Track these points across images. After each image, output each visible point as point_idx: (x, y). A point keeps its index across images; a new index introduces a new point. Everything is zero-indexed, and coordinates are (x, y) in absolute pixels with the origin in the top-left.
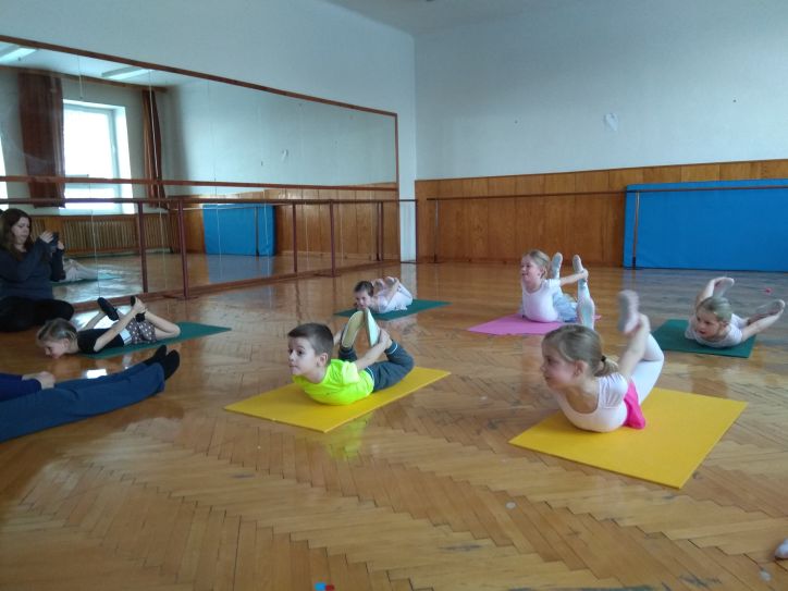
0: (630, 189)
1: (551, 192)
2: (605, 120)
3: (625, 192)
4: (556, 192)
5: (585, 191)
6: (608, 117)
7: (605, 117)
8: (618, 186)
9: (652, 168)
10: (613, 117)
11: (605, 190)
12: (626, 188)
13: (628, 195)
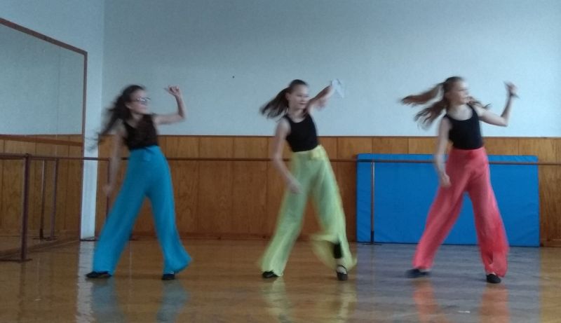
3: (355, 162)
6: (335, 83)
9: (381, 138)
12: (356, 156)
13: (360, 164)
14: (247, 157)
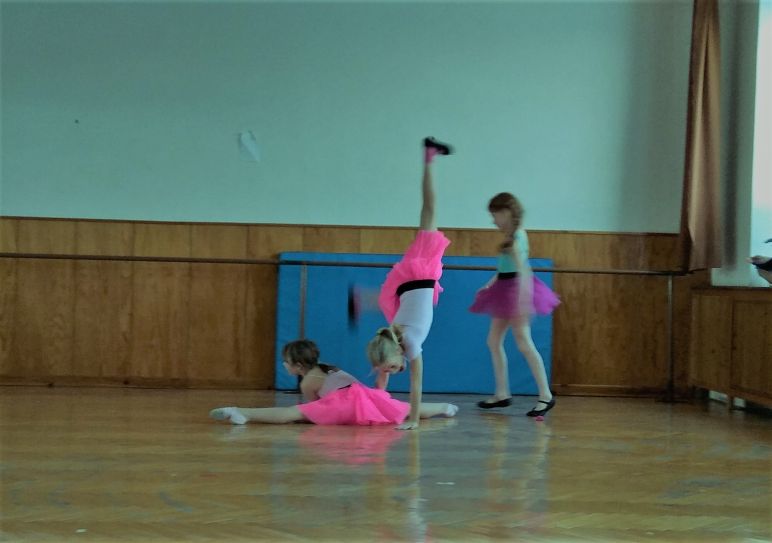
0: (285, 258)
1: (146, 255)
2: (239, 141)
3: (275, 265)
4: (154, 254)
5: (207, 255)
6: (246, 137)
7: (240, 135)
8: (263, 253)
9: (317, 228)
10: (253, 138)
11: (243, 256)
12: (278, 256)
13: (283, 268)
14: (99, 254)
